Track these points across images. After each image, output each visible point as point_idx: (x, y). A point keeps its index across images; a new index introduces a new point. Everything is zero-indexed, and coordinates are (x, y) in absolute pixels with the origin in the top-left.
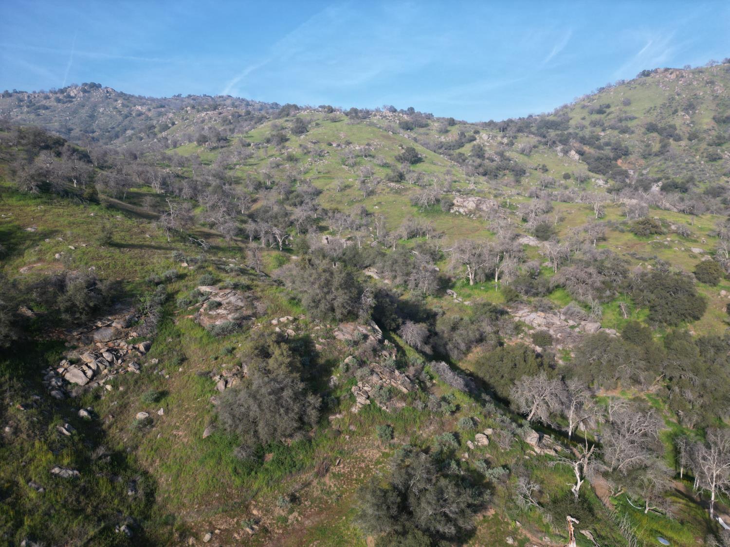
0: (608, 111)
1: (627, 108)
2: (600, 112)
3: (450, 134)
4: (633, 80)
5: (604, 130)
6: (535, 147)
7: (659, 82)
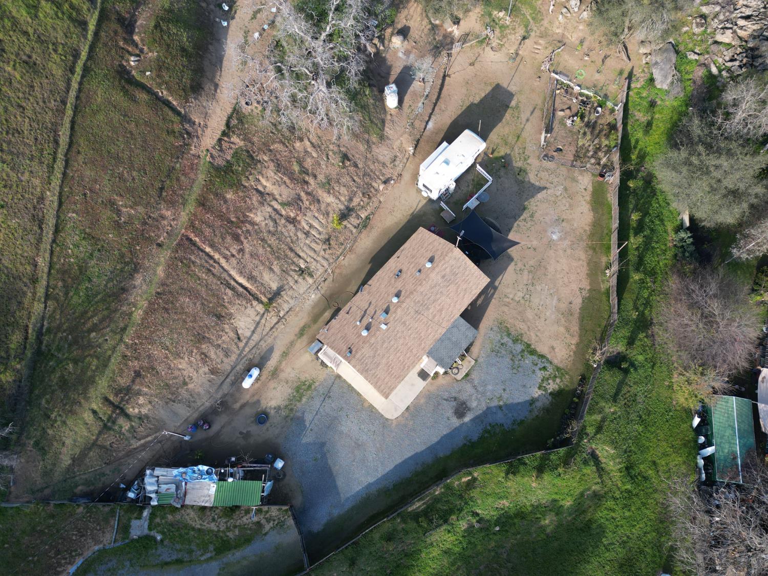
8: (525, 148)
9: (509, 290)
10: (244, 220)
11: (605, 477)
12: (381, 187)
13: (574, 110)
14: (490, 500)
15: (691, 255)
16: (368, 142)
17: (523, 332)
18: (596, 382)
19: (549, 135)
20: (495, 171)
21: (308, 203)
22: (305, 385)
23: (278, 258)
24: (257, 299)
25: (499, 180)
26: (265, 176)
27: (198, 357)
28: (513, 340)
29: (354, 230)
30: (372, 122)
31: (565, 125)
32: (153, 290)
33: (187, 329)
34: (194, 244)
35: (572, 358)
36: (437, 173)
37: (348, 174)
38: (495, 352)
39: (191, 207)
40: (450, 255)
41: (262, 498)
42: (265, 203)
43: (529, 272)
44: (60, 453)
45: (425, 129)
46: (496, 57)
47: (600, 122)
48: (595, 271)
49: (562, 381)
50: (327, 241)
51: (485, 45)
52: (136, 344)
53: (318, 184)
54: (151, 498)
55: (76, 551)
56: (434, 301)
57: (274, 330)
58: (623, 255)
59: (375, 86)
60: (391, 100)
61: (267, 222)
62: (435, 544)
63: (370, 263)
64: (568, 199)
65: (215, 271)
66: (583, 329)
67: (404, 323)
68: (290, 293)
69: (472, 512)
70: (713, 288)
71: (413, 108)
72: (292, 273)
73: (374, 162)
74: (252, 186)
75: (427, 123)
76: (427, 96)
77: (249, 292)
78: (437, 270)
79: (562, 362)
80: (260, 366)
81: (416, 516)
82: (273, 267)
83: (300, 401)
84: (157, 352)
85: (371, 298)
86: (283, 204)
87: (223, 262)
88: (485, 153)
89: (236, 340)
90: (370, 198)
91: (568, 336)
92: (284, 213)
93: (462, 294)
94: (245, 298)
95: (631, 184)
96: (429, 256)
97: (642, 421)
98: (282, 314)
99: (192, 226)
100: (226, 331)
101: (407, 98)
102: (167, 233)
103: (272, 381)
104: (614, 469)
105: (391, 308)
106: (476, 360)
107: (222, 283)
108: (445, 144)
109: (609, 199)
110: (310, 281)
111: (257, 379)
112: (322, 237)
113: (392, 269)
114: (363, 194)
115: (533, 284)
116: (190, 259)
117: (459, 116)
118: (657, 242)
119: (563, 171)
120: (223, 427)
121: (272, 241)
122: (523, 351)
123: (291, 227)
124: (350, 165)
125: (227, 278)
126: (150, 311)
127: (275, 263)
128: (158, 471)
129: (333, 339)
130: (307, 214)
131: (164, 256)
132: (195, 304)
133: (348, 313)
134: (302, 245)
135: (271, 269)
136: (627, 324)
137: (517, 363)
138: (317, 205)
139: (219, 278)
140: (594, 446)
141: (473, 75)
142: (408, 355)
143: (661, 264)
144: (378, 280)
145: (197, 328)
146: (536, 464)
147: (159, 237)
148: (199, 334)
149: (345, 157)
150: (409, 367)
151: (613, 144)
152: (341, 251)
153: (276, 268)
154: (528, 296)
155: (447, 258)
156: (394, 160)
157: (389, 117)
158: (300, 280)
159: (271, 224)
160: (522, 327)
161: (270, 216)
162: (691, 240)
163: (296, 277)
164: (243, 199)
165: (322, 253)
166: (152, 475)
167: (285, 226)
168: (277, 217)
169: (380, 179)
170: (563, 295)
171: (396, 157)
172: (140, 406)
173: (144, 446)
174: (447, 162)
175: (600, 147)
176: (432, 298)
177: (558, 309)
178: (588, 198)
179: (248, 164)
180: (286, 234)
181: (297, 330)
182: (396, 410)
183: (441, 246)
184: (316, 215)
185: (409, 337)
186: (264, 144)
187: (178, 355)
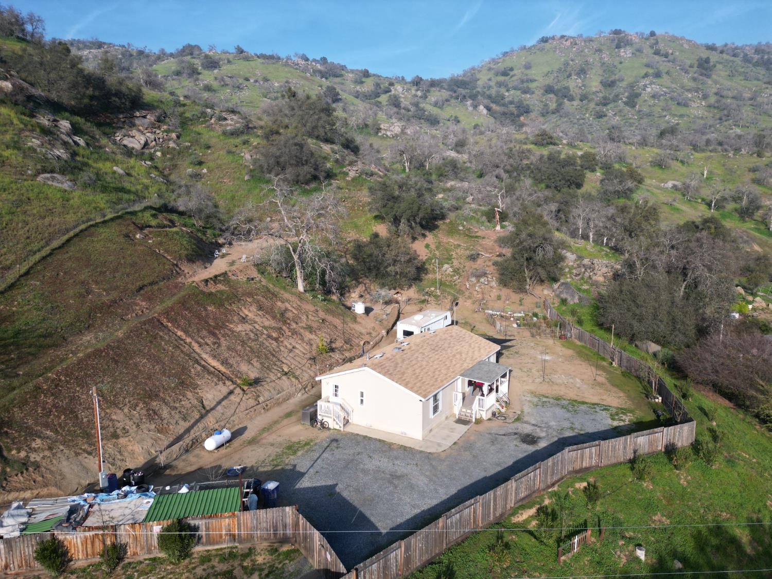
0: (511, 73)
1: (528, 72)
2: (505, 74)
3: (365, 85)
4: (534, 46)
5: (508, 91)
6: (447, 100)
7: (555, 48)
10: (223, 327)
17: (560, 395)
22: (298, 444)
23: (258, 357)
24: (232, 381)
26: (247, 309)
28: (554, 399)
29: (340, 361)
33: (136, 383)
34: (165, 327)
35: (630, 403)
37: (328, 328)
49: (634, 414)
50: (313, 359)
51: (425, 303)
52: (60, 380)
53: (300, 327)
57: (252, 410)
61: (247, 333)
65: (184, 349)
66: (623, 389)
68: (272, 385)
72: (274, 371)
74: (234, 310)
76: (388, 314)
77: (222, 374)
79: (621, 405)
83: (294, 454)
86: (265, 328)
87: (195, 346)
89: (199, 408)
90: (352, 346)
91: (612, 393)
92: (265, 332)
94: (217, 377)
98: (261, 399)
99: (166, 314)
100: (189, 397)
102: (136, 315)
106: (522, 411)
107: (190, 359)
110: (296, 381)
112: (306, 356)
116: (158, 333)
121: (252, 344)
122: (571, 403)
123: (273, 342)
125: (198, 358)
126: (94, 356)
127: (255, 360)
130: (290, 339)
131: (127, 326)
132: (154, 366)
134: (285, 355)
135: (250, 363)
137: (571, 409)
139: (188, 355)
145: (151, 386)
147: (126, 315)
148: (151, 391)
150: (442, 381)
153: (256, 363)
156: (370, 334)
158: (284, 378)
159: (252, 334)
160: (556, 393)
161: (251, 331)
163: (279, 375)
164: (224, 314)
165: (308, 365)
167: (267, 340)
168: (258, 333)
178: (561, 346)
180: (268, 344)
181: (282, 414)
182: (440, 446)
184: (299, 342)
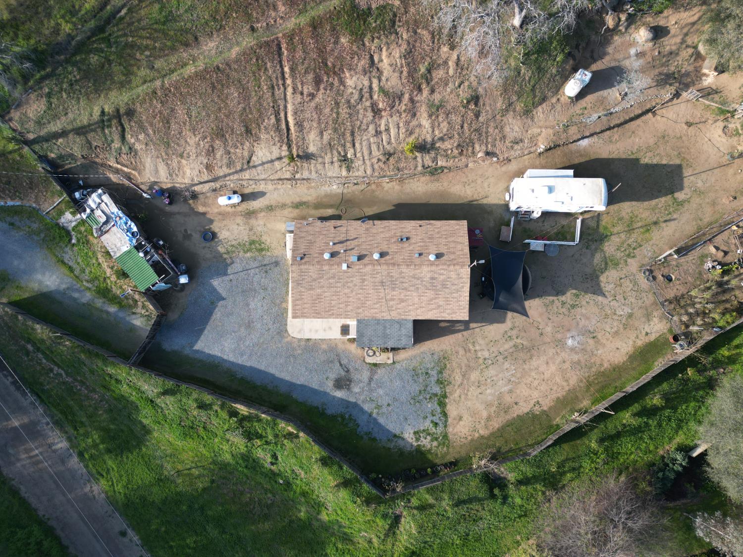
8: (641, 246)
9: (481, 342)
10: (337, 72)
11: (390, 540)
12: (480, 155)
13: (729, 259)
14: (293, 461)
15: (665, 478)
16: (510, 105)
17: (453, 382)
18: (461, 477)
19: (676, 256)
20: (590, 238)
21: (404, 108)
22: (260, 245)
23: (335, 130)
24: (289, 146)
25: (584, 250)
26: (390, 51)
27: (207, 146)
28: (438, 380)
29: (420, 168)
30: (533, 89)
31: (702, 263)
32: (218, 61)
33: (217, 117)
34: (280, 54)
35: (466, 442)
36: (533, 191)
37: (463, 116)
38: (415, 373)
39: (303, 20)
40: (457, 267)
41: (148, 289)
42: (368, 75)
43: (514, 346)
44: (59, 118)
45: (574, 141)
46: (719, 139)
47: (737, 292)
48: (567, 402)
49: (437, 447)
50: (389, 155)
51: (722, 117)
52: (170, 91)
53: (429, 100)
54: (85, 210)
55: (20, 193)
56: (405, 289)
57: (280, 182)
58: (601, 418)
59: (574, 59)
60: (572, 88)
61: (354, 91)
62: (230, 443)
63: (394, 206)
64: (621, 326)
65: (277, 92)
66: (501, 432)
67: (363, 280)
68: (319, 167)
69: (275, 453)
70: (637, 525)
71: (586, 112)
72: (335, 152)
73: (497, 127)
74: (370, 49)
75: (583, 138)
76: (611, 114)
77: (288, 135)
78: (434, 268)
79: (455, 435)
80: (245, 198)
81: (233, 413)
82: (324, 133)
83: (245, 252)
84: (181, 112)
85: (364, 235)
86: (382, 89)
87: (290, 90)
88: (599, 215)
89: (245, 161)
90: (461, 154)
91: (483, 424)
92: (375, 97)
93: (433, 306)
94: (281, 136)
95: (690, 371)
96: (442, 251)
97: (465, 538)
98: (298, 176)
99: (290, 37)
100: (245, 147)
101: (590, 98)
102: (267, 24)
103: (242, 218)
104: (403, 542)
105: (367, 259)
106: (394, 363)
107: (273, 107)
108: (571, 172)
109: (656, 363)
110: (344, 173)
111: (234, 206)
112: (388, 147)
113: (404, 230)
114: (459, 145)
115: (506, 357)
116: (266, 64)
117: (620, 160)
118: (651, 438)
119: (649, 299)
120: (179, 213)
121: (344, 111)
122: (436, 395)
123: (370, 114)
124: (473, 110)
125: (282, 107)
126: (200, 76)
127: (330, 132)
128: (106, 198)
129: (303, 235)
130: (394, 117)
131: (248, 41)
132: (239, 104)
133: (335, 228)
134: (365, 138)
135: (321, 133)
136: (538, 467)
137: (421, 397)
138: (409, 117)
139: (275, 101)
140: (405, 513)
141: (678, 135)
142: (341, 306)
143: (632, 456)
144: (385, 228)
145: (224, 124)
146: (349, 477)
147: (258, 22)
148: (222, 129)
149: (475, 99)
150: (333, 314)
151: (721, 323)
152: (392, 173)
153: (326, 137)
154: (490, 362)
155: (452, 267)
156: (516, 142)
157: (554, 100)
158: (336, 165)
159: (356, 96)
160: (457, 378)
161: (361, 89)
162: (680, 469)
163: (335, 159)
164: (353, 54)
165: (375, 160)
166: (100, 196)
167: (365, 110)
168: (367, 95)
169: (487, 146)
170: (518, 392)
171: (521, 141)
172: (138, 140)
173: (117, 171)
174: (551, 189)
175: (708, 314)
176: (405, 285)
177: (500, 397)
178: (639, 343)
179: (385, 27)
180: (361, 116)
181: (298, 200)
182: (299, 332)
183: (461, 253)
184: (401, 125)
185: (357, 294)
186: (415, 21)
187: (194, 130)
